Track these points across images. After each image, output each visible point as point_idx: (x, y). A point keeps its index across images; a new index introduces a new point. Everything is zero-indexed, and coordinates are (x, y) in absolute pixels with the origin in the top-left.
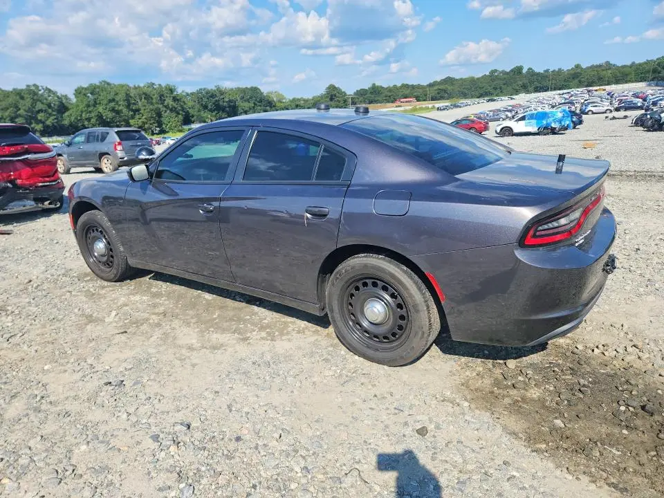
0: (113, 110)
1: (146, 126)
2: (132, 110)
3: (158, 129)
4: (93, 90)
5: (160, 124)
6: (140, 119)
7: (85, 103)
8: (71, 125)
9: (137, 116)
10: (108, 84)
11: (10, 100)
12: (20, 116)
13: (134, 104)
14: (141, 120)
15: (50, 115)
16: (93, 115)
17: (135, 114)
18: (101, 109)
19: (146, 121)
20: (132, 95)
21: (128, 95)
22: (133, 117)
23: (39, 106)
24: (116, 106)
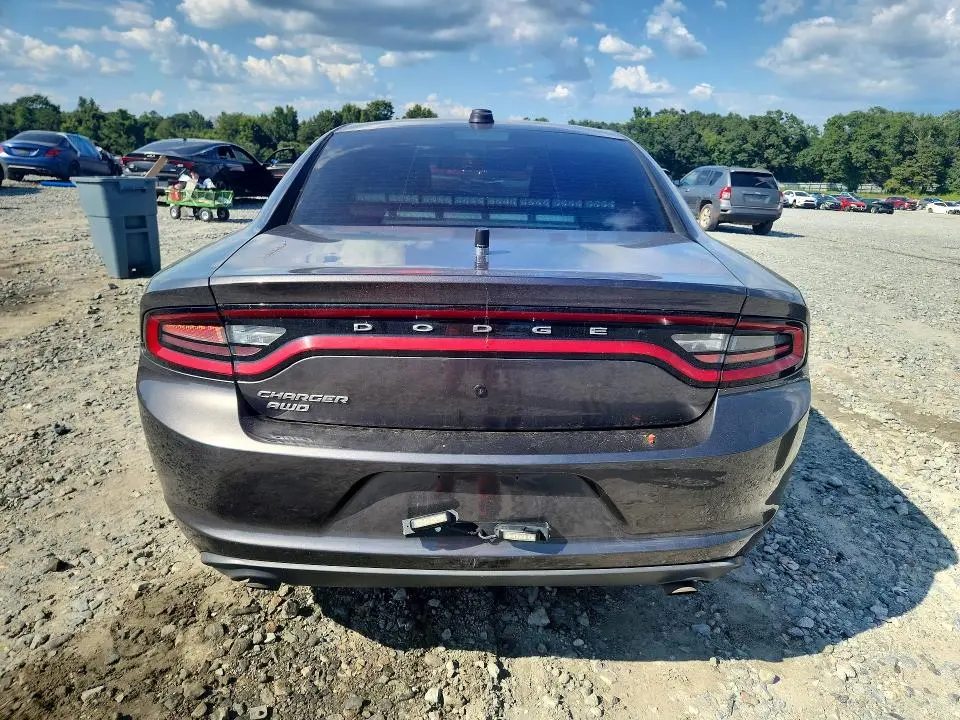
0: (872, 150)
1: (917, 178)
2: (902, 153)
3: (935, 185)
4: (856, 120)
5: (941, 178)
6: (909, 166)
7: (835, 137)
8: (803, 167)
9: (907, 162)
10: (883, 111)
11: (741, 130)
12: (744, 151)
13: (910, 143)
14: (911, 169)
15: (782, 152)
16: (838, 155)
17: (904, 159)
18: (853, 148)
19: (919, 171)
20: (912, 129)
21: (905, 130)
22: (898, 163)
23: (773, 139)
24: (880, 145)
